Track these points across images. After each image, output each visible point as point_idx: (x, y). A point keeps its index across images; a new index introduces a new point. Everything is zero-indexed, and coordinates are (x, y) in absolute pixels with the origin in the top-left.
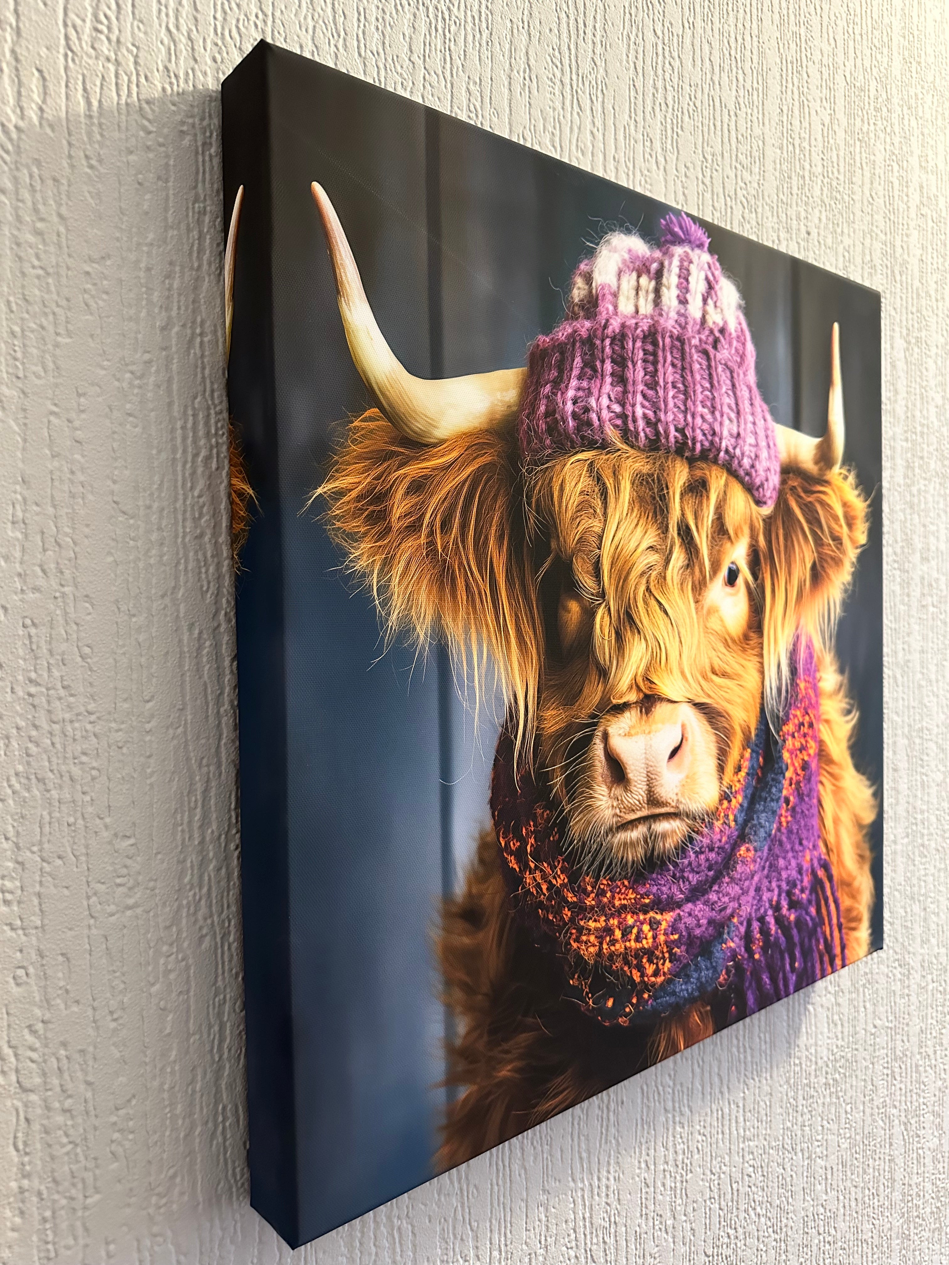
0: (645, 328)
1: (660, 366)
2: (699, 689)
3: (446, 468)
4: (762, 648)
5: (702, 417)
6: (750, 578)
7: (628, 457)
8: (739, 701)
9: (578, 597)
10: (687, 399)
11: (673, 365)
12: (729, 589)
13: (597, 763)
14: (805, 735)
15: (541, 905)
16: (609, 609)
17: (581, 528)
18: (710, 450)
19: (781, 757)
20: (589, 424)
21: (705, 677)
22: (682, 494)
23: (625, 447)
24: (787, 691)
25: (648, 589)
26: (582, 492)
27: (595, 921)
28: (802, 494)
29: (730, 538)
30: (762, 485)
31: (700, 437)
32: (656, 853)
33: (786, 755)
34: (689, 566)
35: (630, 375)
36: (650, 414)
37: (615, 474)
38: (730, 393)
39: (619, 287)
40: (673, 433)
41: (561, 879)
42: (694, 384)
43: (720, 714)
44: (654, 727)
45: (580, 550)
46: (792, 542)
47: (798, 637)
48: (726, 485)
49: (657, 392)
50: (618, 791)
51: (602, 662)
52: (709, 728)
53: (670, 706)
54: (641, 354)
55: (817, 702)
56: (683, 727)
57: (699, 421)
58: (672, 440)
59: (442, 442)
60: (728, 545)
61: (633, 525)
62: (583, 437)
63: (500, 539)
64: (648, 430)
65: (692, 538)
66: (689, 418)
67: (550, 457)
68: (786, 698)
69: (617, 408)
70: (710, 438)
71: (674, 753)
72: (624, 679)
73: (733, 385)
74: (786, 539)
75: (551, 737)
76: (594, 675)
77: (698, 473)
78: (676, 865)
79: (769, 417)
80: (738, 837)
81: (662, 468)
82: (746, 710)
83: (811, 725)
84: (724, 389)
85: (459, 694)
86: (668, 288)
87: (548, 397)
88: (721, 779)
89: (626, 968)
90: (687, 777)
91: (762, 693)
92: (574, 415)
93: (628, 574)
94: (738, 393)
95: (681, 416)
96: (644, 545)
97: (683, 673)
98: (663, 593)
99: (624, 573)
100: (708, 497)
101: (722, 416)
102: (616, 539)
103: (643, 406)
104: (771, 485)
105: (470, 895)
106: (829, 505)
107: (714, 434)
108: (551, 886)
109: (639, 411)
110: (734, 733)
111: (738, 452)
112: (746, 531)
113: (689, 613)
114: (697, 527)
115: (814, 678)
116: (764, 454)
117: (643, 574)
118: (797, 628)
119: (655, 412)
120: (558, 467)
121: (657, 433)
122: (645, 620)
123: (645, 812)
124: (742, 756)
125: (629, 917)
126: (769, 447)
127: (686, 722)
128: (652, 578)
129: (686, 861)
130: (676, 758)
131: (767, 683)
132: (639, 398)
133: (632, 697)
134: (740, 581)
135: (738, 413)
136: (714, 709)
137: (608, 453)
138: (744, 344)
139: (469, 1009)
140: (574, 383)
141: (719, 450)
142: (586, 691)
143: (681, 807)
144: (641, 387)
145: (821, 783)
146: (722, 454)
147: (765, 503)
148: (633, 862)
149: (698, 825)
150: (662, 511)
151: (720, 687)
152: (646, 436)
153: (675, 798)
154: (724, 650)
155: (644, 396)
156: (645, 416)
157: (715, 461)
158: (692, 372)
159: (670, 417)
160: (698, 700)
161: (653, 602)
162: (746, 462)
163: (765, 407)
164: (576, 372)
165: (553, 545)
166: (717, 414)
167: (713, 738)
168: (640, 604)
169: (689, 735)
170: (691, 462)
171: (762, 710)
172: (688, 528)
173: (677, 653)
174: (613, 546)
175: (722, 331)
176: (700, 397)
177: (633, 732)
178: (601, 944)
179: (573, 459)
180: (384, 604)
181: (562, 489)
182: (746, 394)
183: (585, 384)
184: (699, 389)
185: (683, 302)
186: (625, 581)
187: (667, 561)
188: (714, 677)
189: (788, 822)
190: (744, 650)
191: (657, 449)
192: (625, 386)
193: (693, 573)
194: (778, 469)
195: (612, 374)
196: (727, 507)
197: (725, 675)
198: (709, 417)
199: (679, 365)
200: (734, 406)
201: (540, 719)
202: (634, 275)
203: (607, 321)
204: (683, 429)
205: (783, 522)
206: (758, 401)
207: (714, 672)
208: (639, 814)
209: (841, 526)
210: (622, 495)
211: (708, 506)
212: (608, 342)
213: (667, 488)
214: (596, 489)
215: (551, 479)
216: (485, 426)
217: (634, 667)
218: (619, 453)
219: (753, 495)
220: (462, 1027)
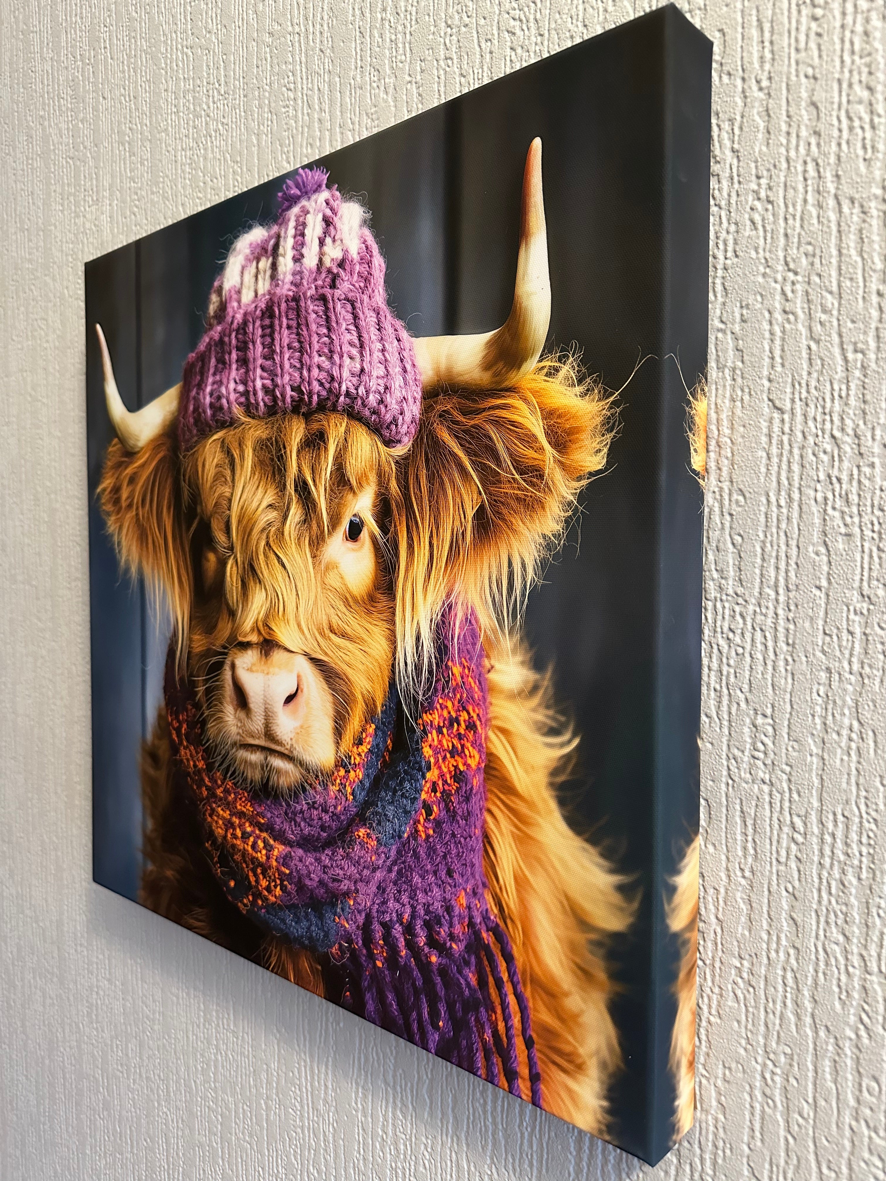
0: (263, 306)
1: (277, 336)
2: (316, 644)
3: (143, 465)
4: (394, 614)
5: (319, 367)
6: (377, 531)
7: (250, 428)
8: (361, 667)
9: (214, 550)
10: (302, 355)
11: (289, 327)
12: (350, 544)
13: (226, 685)
14: (460, 737)
15: (188, 774)
16: (237, 561)
17: (216, 495)
18: (328, 399)
19: (419, 750)
20: (221, 408)
21: (322, 634)
22: (298, 452)
23: (247, 419)
24: (430, 672)
25: (268, 544)
26: (217, 466)
27: (222, 810)
28: (461, 418)
29: (351, 488)
30: (395, 420)
31: (316, 387)
32: (271, 783)
33: (427, 751)
34: (306, 521)
35: (250, 355)
36: (268, 382)
37: (241, 445)
38: (352, 327)
39: (242, 284)
40: (289, 392)
41: (201, 764)
42: (310, 336)
43: (338, 675)
44: (271, 670)
45: (216, 513)
46: (442, 484)
47: (450, 607)
48: (347, 431)
49: (274, 359)
50: (242, 715)
51: (231, 604)
52: (326, 687)
53: (286, 654)
54: (260, 330)
55: (484, 699)
56: (299, 677)
57: (315, 372)
58: (288, 400)
59: (142, 448)
60: (350, 496)
61: (255, 487)
62: (217, 421)
63: (169, 508)
64: (266, 399)
65: (309, 493)
66: (305, 373)
67: (197, 442)
68: (429, 681)
69: (241, 388)
70: (327, 386)
71: (290, 699)
72: (247, 621)
73: (356, 317)
74: (431, 479)
75: (197, 655)
76: (225, 615)
77: (315, 426)
78: (288, 805)
79: (404, 335)
80: (357, 814)
81: (279, 430)
82: (370, 679)
83: (471, 726)
84: (344, 326)
85: (149, 612)
86: (284, 256)
87: (194, 398)
88: (337, 744)
89: (244, 866)
90: (302, 727)
91: (393, 666)
92: (211, 405)
93: (251, 530)
94: (362, 323)
95: (297, 375)
96: (265, 504)
97: (299, 625)
98: (281, 548)
99: (248, 530)
100: (326, 449)
101: (341, 357)
102: (242, 500)
103: (262, 378)
104: (408, 417)
105: (153, 744)
106: (513, 423)
107: (333, 378)
108: (195, 766)
109: (259, 384)
110: (355, 701)
111: (362, 390)
112: (373, 478)
113: (306, 567)
114: (314, 481)
115: (479, 665)
116: (397, 382)
117: (263, 530)
118: (448, 596)
119: (272, 380)
120: (201, 449)
121: (275, 399)
122: (266, 572)
123: (262, 742)
124: (364, 730)
125: (247, 824)
126: (405, 370)
127: (302, 674)
128: (271, 534)
129: (299, 808)
130: (291, 705)
131: (400, 655)
132: (259, 371)
133: (254, 638)
134: (365, 535)
135: (362, 346)
136: (332, 668)
137: (235, 428)
138: (369, 263)
139: (153, 816)
140: (210, 380)
141: (338, 396)
142: (220, 625)
143: (295, 753)
144: (260, 361)
145: (490, 811)
146: (342, 398)
147: (399, 441)
148: (252, 781)
149: (312, 779)
150: (280, 470)
151: (339, 647)
152: (265, 405)
153: (290, 743)
154: (344, 609)
155: (263, 368)
156: (264, 386)
157: (334, 409)
158: (307, 325)
159: (287, 378)
160: (314, 656)
161: (272, 556)
162: (372, 399)
163: (399, 324)
164: (212, 371)
165: (199, 510)
166: (336, 357)
167: (330, 698)
168: (261, 557)
169: (304, 686)
170: (307, 417)
171: (392, 685)
172: (305, 483)
173: (294, 605)
174: (240, 507)
175: (341, 264)
176: (316, 346)
177: (254, 668)
178: (226, 831)
179: (210, 441)
180: (119, 552)
181: (204, 466)
182: (372, 319)
183: (218, 378)
184: (315, 338)
185: (298, 259)
186: (248, 536)
187: (285, 517)
188: (332, 636)
189: (428, 836)
190: (369, 613)
191: (275, 413)
192: (247, 366)
193: (310, 528)
194: (419, 396)
195: (237, 361)
196: (348, 454)
197: (344, 635)
198: (326, 364)
199: (294, 323)
200: (357, 341)
201: (190, 640)
202: (255, 263)
203: (233, 317)
204: (299, 386)
205: (427, 460)
206: (389, 320)
207: (332, 630)
208: (256, 742)
209: (542, 449)
210: (246, 462)
211: (326, 458)
212: (234, 335)
213: (285, 448)
214: (227, 461)
215: (197, 460)
216: (161, 432)
217: (256, 612)
218: (243, 426)
219: (381, 435)
220: (150, 824)
